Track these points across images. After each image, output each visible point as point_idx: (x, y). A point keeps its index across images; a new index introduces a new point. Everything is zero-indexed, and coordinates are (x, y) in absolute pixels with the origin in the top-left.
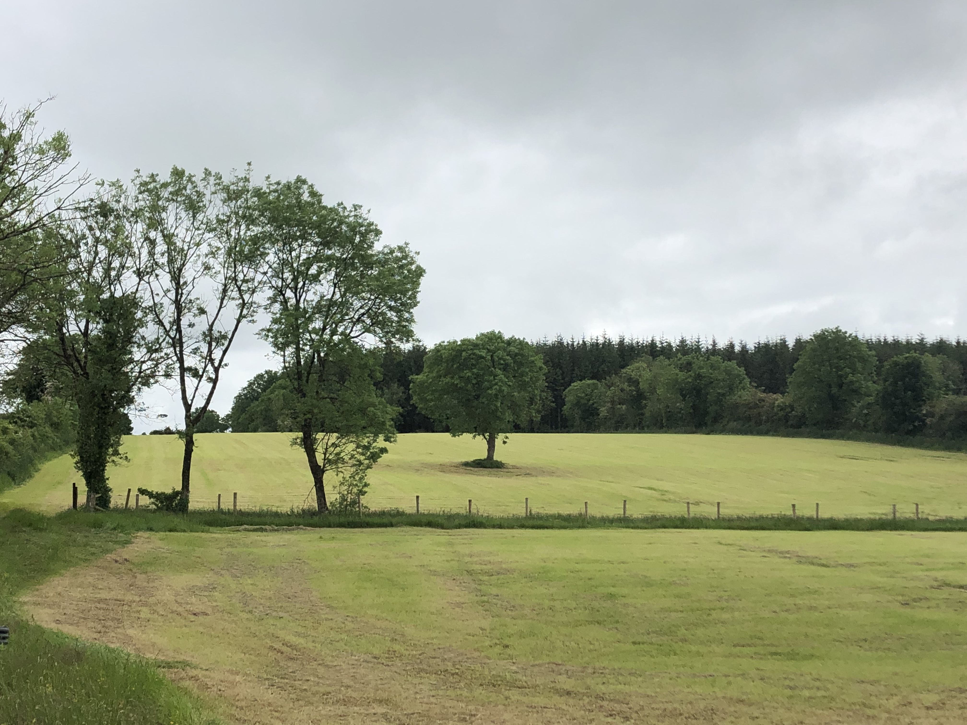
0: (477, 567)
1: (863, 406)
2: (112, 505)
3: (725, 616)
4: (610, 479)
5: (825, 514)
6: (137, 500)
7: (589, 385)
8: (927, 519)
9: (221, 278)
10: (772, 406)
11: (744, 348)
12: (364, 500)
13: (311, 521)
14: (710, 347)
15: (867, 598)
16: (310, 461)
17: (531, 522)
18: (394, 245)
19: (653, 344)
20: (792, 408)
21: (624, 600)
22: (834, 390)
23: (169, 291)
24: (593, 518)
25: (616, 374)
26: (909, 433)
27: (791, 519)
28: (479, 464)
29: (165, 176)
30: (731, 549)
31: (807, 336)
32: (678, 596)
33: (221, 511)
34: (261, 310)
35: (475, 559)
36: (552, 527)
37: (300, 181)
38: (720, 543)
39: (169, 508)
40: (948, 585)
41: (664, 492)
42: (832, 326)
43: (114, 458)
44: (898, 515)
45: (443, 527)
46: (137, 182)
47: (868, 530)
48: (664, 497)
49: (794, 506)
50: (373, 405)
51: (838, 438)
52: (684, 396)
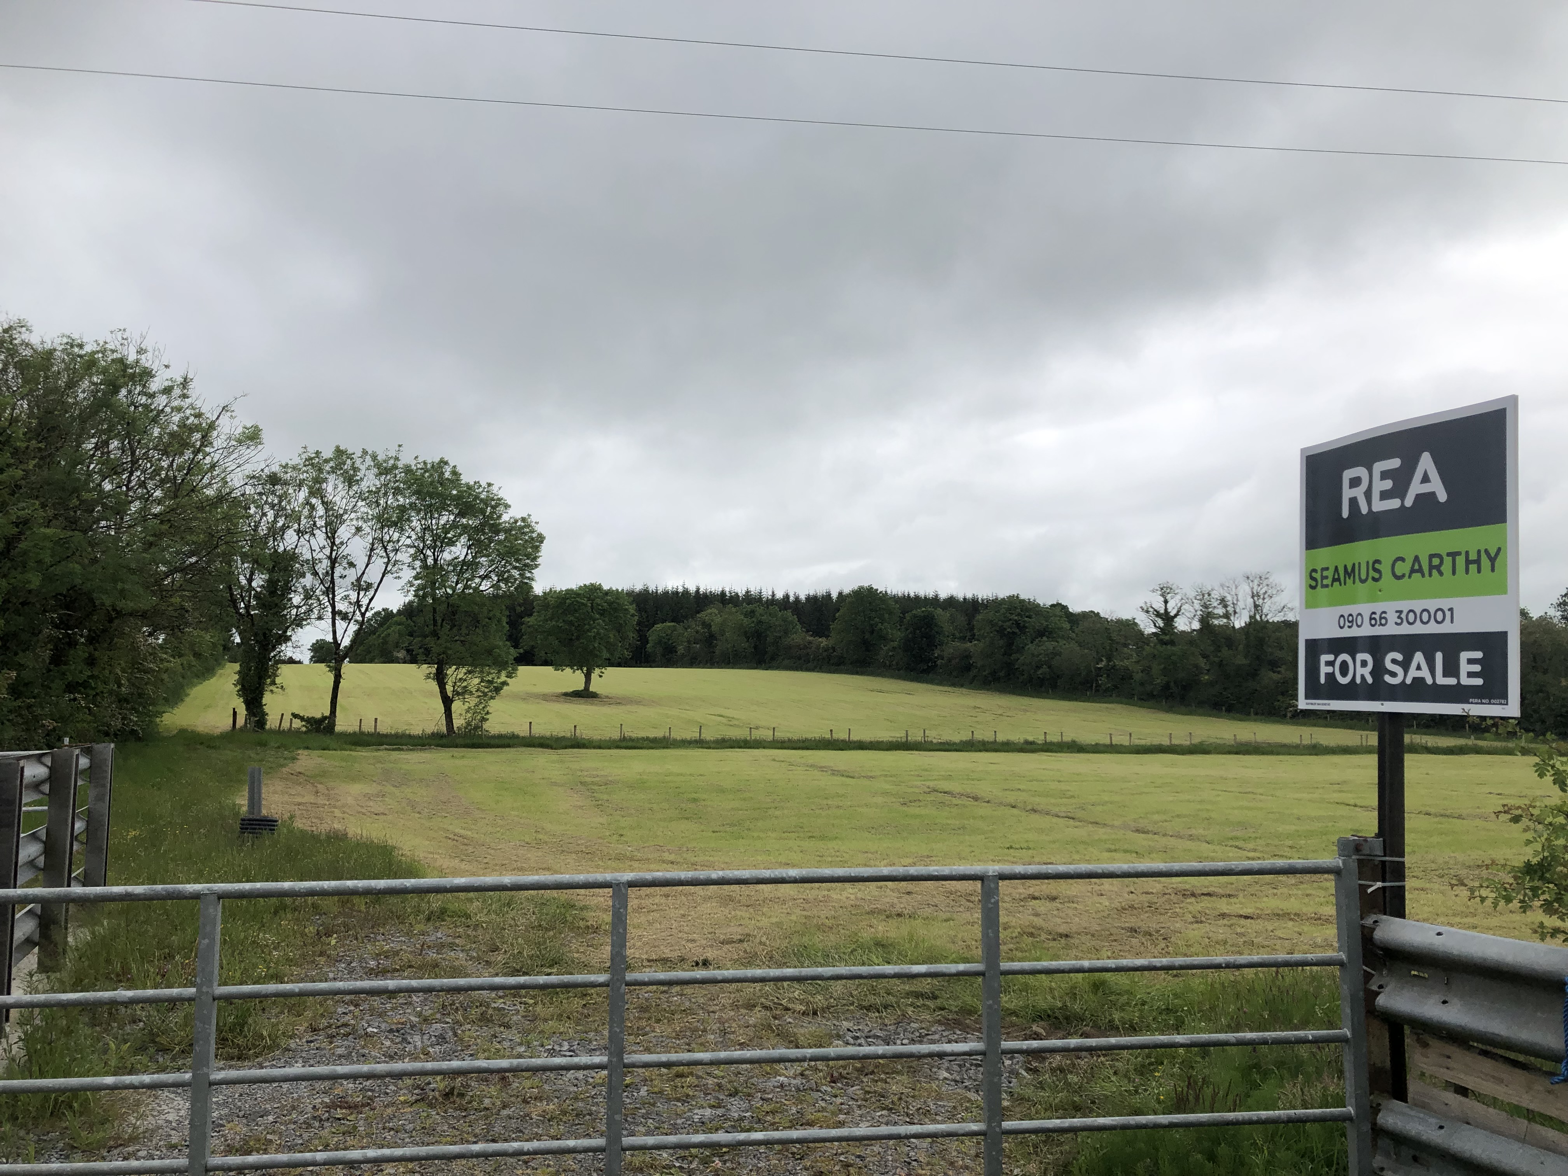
0: (588, 780)
1: (889, 649)
2: (267, 727)
3: (777, 813)
4: (688, 708)
5: (855, 737)
6: (291, 723)
7: (669, 627)
8: (932, 742)
9: (370, 539)
10: (818, 647)
11: (797, 599)
12: (486, 726)
13: (440, 742)
14: (770, 597)
15: (879, 800)
16: (441, 692)
17: (624, 744)
18: (518, 516)
19: (723, 593)
20: (834, 649)
21: (703, 803)
22: (867, 636)
23: (324, 547)
24: (675, 740)
25: (693, 618)
26: (924, 671)
27: (829, 741)
28: (577, 694)
29: (328, 453)
30: (783, 764)
31: (847, 590)
32: (745, 799)
33: (362, 733)
34: (405, 567)
35: (586, 773)
36: (641, 748)
37: (444, 462)
38: (774, 760)
39: (318, 730)
40: (937, 791)
41: (730, 719)
42: (866, 585)
43: (271, 688)
44: (909, 738)
45: (552, 748)
46: (304, 456)
47: (887, 750)
48: (731, 723)
49: (831, 731)
50: (498, 647)
51: (868, 675)
52: (748, 638)
